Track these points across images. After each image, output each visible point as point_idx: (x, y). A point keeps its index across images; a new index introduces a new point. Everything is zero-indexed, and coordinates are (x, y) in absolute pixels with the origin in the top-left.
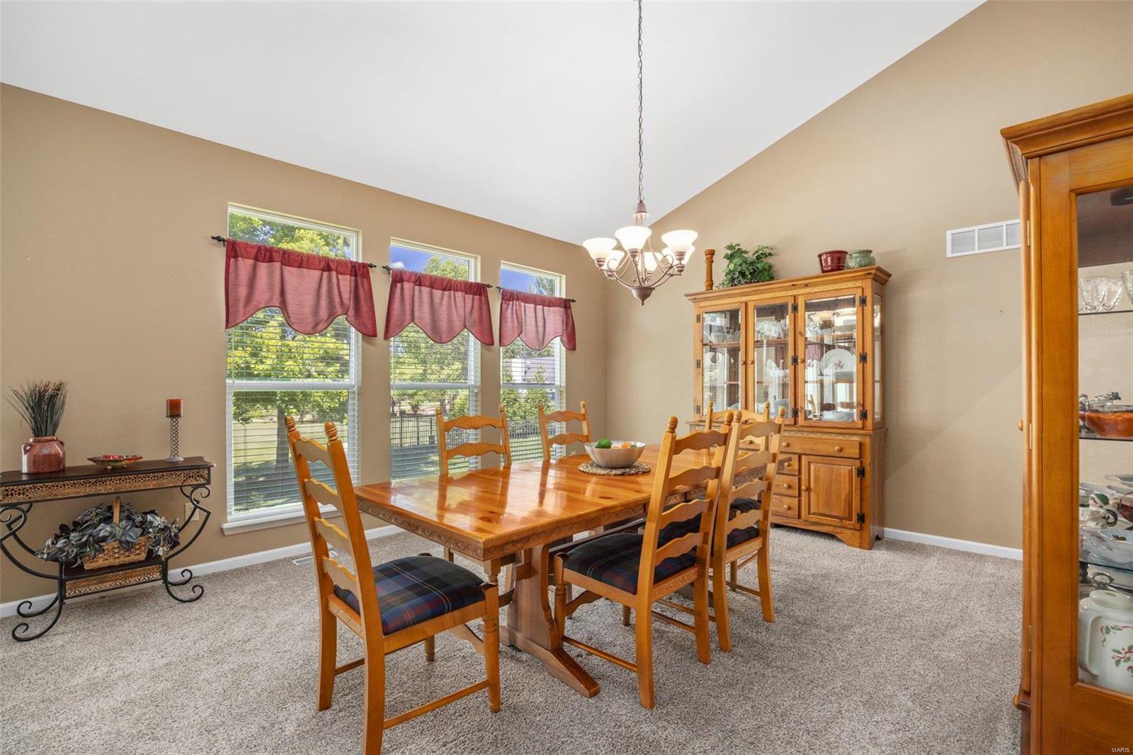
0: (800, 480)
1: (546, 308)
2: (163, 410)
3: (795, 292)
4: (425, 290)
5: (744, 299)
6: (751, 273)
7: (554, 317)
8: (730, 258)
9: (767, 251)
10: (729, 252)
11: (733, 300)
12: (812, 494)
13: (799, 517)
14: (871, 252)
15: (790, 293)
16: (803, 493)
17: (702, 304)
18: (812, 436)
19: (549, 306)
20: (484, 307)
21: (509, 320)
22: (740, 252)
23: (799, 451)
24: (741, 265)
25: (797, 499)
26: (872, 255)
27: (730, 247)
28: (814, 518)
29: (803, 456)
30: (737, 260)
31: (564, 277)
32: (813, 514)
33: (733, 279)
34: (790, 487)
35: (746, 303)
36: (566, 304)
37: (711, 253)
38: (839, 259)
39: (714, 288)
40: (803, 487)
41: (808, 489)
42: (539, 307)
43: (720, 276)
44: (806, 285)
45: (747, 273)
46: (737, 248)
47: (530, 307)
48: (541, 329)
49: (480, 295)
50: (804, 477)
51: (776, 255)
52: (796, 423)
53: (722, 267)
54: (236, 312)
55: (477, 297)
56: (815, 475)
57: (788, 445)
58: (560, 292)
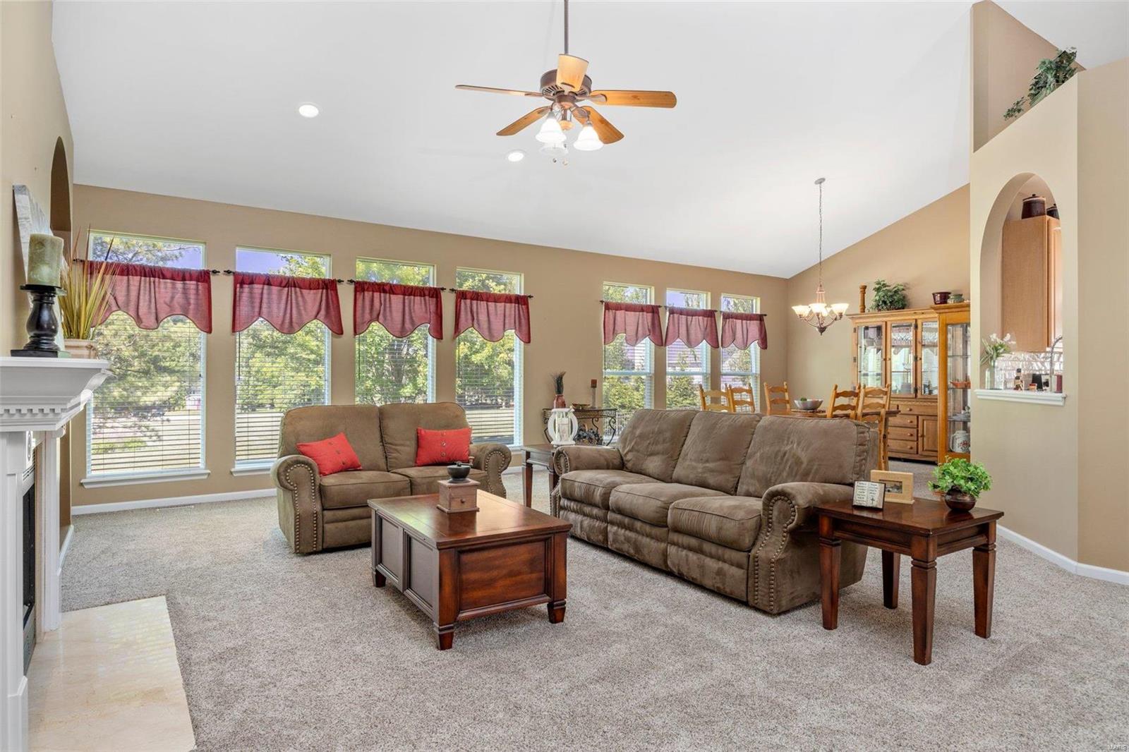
0: (918, 431)
1: (748, 322)
2: (590, 383)
3: (916, 317)
4: (684, 317)
5: (885, 319)
6: (890, 302)
7: (754, 326)
8: (878, 290)
9: (901, 288)
10: (877, 286)
11: (878, 319)
12: (925, 439)
13: (917, 453)
14: (961, 295)
15: (913, 317)
16: (920, 439)
17: (857, 321)
18: (925, 404)
19: (750, 320)
20: (714, 324)
21: (727, 331)
22: (885, 285)
23: (917, 413)
24: (884, 297)
25: (916, 443)
26: (963, 297)
27: (879, 283)
28: (926, 453)
29: (920, 417)
30: (881, 293)
31: (759, 299)
32: (926, 450)
33: (878, 306)
34: (911, 435)
35: (886, 323)
36: (760, 318)
37: (865, 288)
38: (945, 296)
39: (866, 311)
40: (919, 435)
41: (923, 436)
42: (744, 322)
43: (870, 302)
44: (923, 313)
45: (888, 302)
46: (882, 283)
47: (739, 322)
48: (745, 336)
49: (711, 317)
50: (920, 429)
51: (909, 288)
52: (916, 396)
53: (872, 298)
54: (609, 338)
55: (709, 318)
56: (927, 428)
57: (911, 410)
58: (757, 310)
